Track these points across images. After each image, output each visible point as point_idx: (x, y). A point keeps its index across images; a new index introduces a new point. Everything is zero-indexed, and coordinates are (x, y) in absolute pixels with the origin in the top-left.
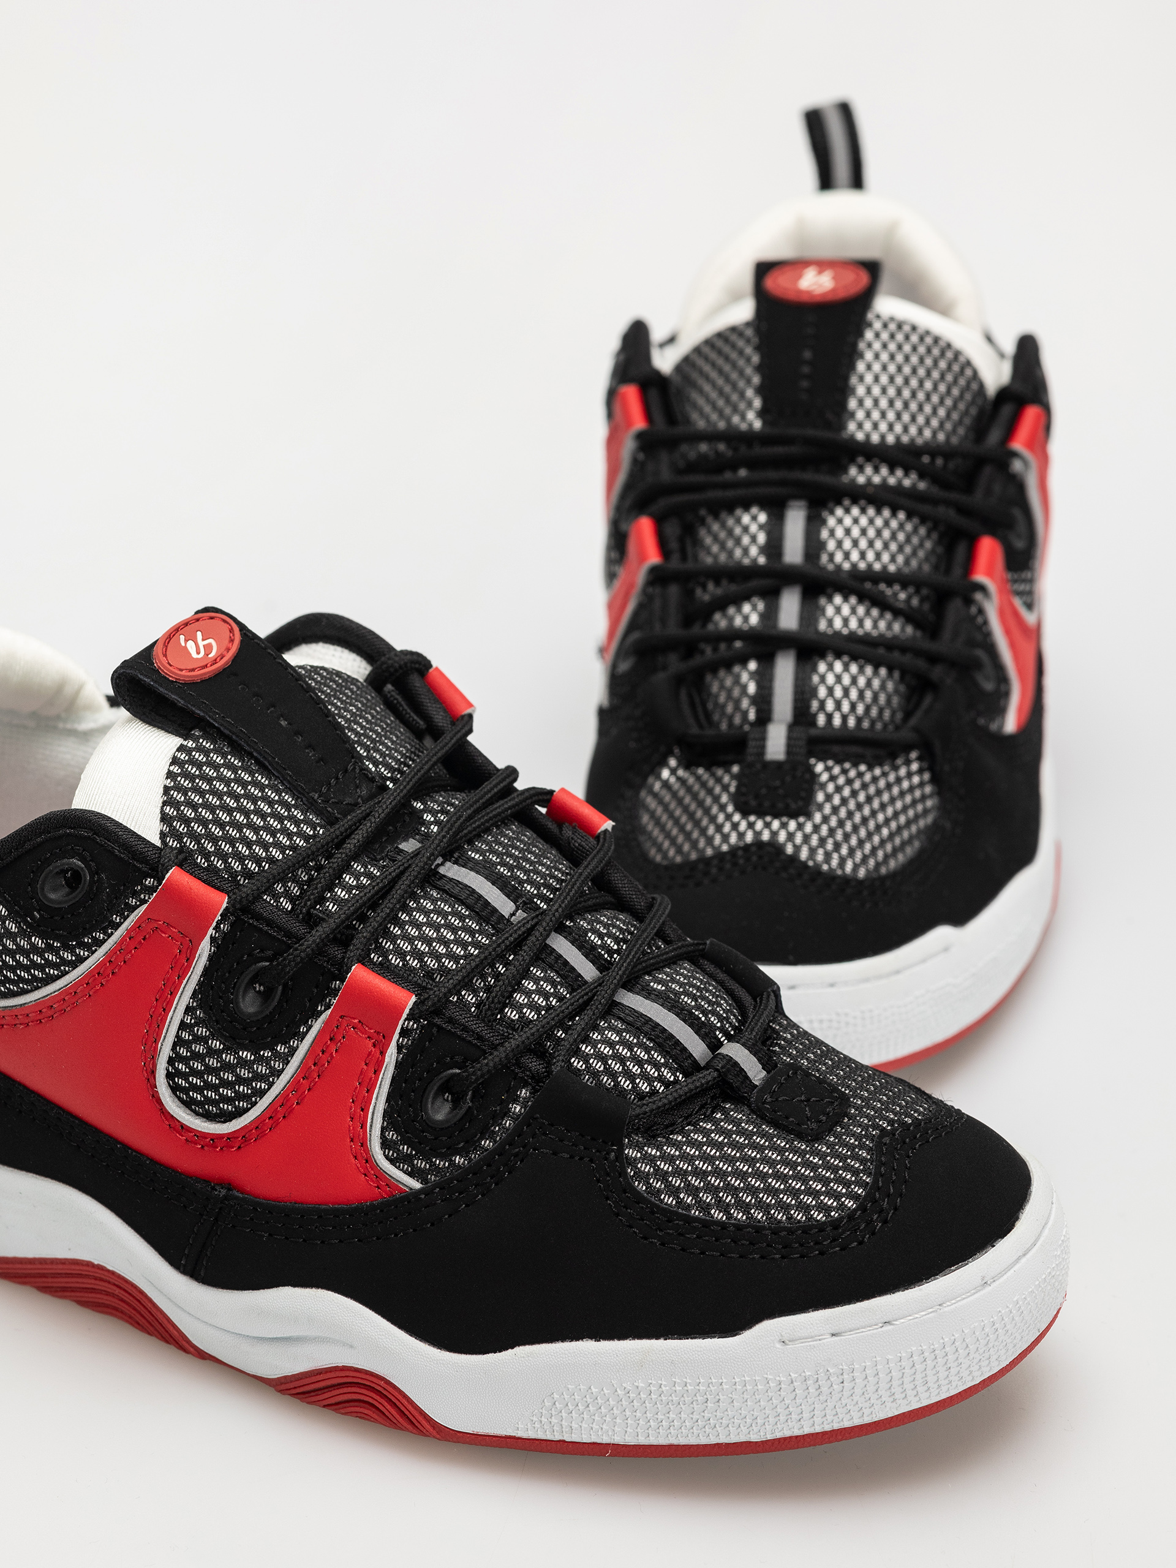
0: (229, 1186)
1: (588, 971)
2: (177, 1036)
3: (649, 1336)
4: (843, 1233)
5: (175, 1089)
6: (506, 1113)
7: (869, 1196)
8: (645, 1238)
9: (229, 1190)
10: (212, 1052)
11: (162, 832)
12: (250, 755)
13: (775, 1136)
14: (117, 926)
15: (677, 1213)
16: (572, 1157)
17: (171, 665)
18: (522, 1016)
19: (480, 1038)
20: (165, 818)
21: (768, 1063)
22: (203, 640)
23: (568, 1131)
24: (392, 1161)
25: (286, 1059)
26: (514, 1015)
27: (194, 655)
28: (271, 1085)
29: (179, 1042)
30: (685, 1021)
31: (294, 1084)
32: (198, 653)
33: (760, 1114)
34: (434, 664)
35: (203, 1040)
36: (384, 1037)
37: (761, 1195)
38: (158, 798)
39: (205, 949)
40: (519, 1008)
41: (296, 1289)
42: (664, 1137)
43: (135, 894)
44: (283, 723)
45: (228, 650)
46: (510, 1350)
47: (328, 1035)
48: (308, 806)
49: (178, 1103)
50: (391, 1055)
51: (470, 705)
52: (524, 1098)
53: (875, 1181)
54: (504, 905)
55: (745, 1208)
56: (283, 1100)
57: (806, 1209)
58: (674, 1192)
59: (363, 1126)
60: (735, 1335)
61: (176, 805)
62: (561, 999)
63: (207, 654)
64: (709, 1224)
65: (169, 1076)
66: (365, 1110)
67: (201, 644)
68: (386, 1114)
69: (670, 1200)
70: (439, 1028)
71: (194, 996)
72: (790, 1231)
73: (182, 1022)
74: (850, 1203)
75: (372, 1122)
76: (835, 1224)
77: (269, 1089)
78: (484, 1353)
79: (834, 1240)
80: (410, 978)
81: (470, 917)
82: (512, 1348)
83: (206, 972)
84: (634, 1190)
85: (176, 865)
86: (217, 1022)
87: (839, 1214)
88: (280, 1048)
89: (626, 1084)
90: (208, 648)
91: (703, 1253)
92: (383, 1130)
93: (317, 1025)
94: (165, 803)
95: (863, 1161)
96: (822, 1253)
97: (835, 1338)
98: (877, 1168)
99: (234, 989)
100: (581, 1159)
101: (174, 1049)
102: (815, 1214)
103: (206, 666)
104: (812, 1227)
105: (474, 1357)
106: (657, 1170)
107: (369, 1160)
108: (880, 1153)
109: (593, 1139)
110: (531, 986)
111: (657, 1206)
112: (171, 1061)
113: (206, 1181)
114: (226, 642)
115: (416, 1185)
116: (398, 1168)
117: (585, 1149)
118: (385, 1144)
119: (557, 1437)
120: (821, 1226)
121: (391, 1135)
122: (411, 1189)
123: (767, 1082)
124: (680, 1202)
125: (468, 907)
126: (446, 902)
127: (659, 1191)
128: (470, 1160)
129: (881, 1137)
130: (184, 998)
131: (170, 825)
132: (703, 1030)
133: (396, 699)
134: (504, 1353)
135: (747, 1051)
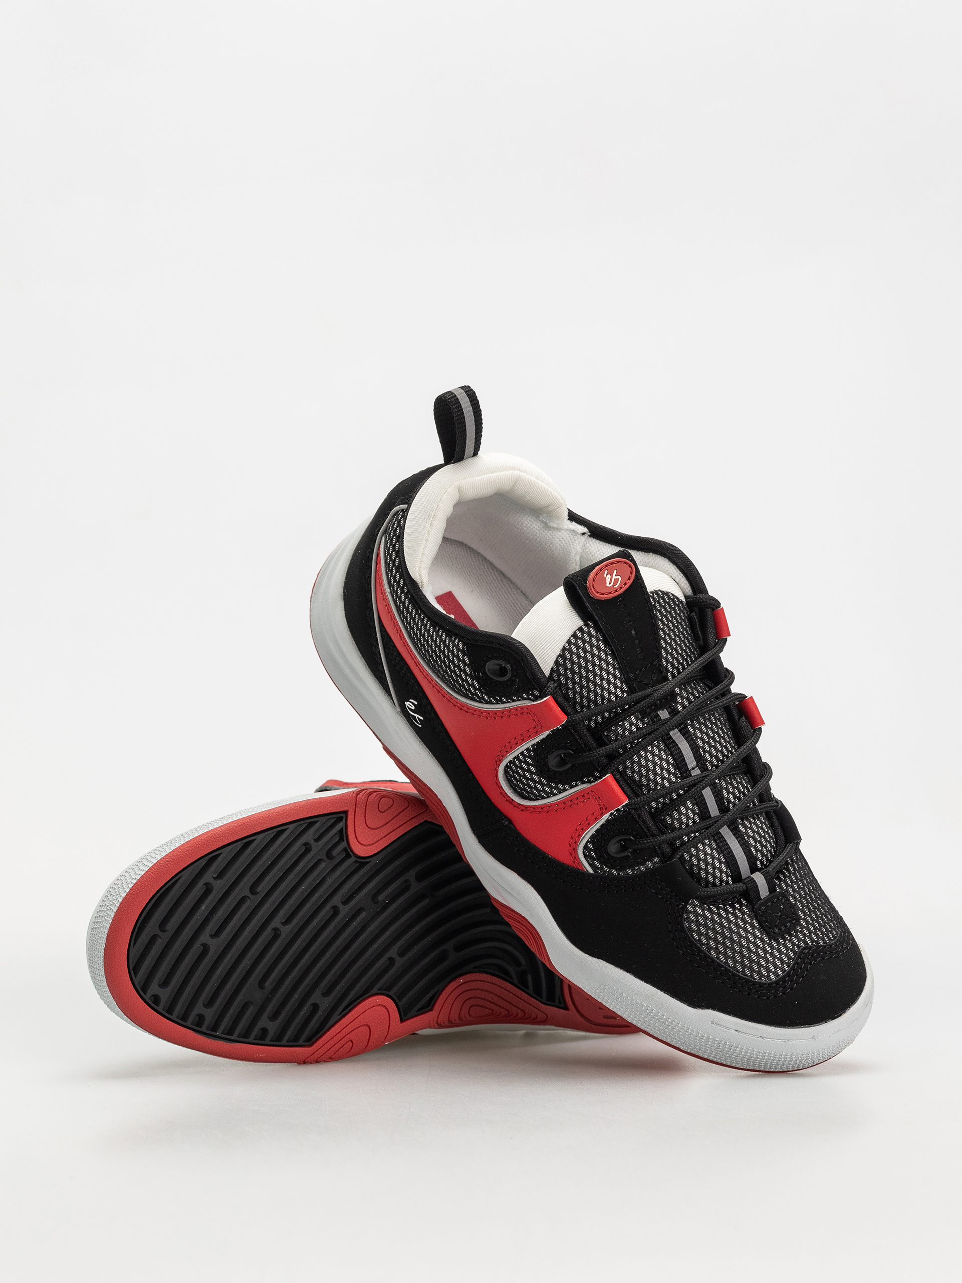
0: (510, 822)
1: (714, 811)
2: (518, 755)
3: (658, 988)
4: (763, 990)
5: (506, 772)
6: (643, 864)
7: (783, 978)
8: (677, 948)
9: (509, 823)
10: (529, 771)
11: (552, 668)
12: (610, 646)
13: (757, 928)
14: (514, 701)
15: (696, 945)
16: (663, 898)
17: (594, 588)
18: (673, 823)
19: (649, 829)
20: (557, 662)
21: (772, 889)
22: (616, 576)
23: (667, 887)
24: (585, 856)
25: (560, 792)
26: (669, 821)
27: (608, 585)
28: (548, 797)
29: (517, 758)
30: (745, 853)
31: (558, 804)
32: (610, 584)
33: (755, 914)
34: (722, 606)
35: (528, 764)
36: (606, 809)
37: (736, 955)
38: (558, 651)
39: (546, 733)
40: (673, 819)
41: (519, 877)
42: (708, 906)
43: (528, 694)
44: (633, 632)
45: (625, 584)
46: (597, 959)
47: (583, 794)
48: (626, 680)
49: (505, 778)
50: (606, 816)
51: (729, 635)
52: (655, 862)
53: (790, 972)
54: (691, 761)
55: (727, 957)
56: (549, 806)
57: (752, 970)
58: (700, 934)
59: (580, 836)
60: (694, 1008)
61: (565, 659)
62: (694, 822)
63: (613, 585)
64: (707, 957)
65: (507, 766)
66: (583, 830)
67: (614, 577)
68: (592, 837)
69: (696, 937)
70: (633, 816)
71: (533, 746)
72: (740, 978)
73: (523, 752)
74: (773, 977)
75: (584, 836)
76: (761, 985)
77: (546, 798)
78: (586, 953)
79: (757, 991)
80: (631, 785)
81: (673, 765)
82: (598, 958)
83: (543, 740)
84: (682, 925)
85: (551, 695)
86: (537, 761)
87: (765, 980)
88: (560, 786)
89: (703, 875)
90: (616, 581)
91: (699, 967)
92: (588, 842)
93: (581, 787)
94: (559, 656)
95: (789, 958)
96: (749, 994)
97: (736, 1032)
98: (794, 965)
99: (551, 753)
100: (667, 901)
101: (514, 759)
102: (755, 975)
103: (610, 593)
104: (751, 981)
105: (580, 952)
106: (697, 921)
107: (575, 850)
108: (799, 957)
109: (676, 895)
110: (684, 811)
111: (689, 938)
112: (510, 762)
113: (501, 813)
114: (625, 580)
115: (591, 871)
116: (586, 860)
117: (670, 898)
118: (585, 847)
119: (600, 1000)
120: (755, 983)
121: (591, 846)
122: (587, 871)
123: (768, 899)
124: (700, 940)
125: (674, 759)
126: (665, 753)
127: (693, 931)
128: (619, 874)
129: (804, 948)
130: (529, 744)
131: (558, 668)
132: (751, 860)
133: (695, 620)
134: (594, 959)
135: (765, 881)
